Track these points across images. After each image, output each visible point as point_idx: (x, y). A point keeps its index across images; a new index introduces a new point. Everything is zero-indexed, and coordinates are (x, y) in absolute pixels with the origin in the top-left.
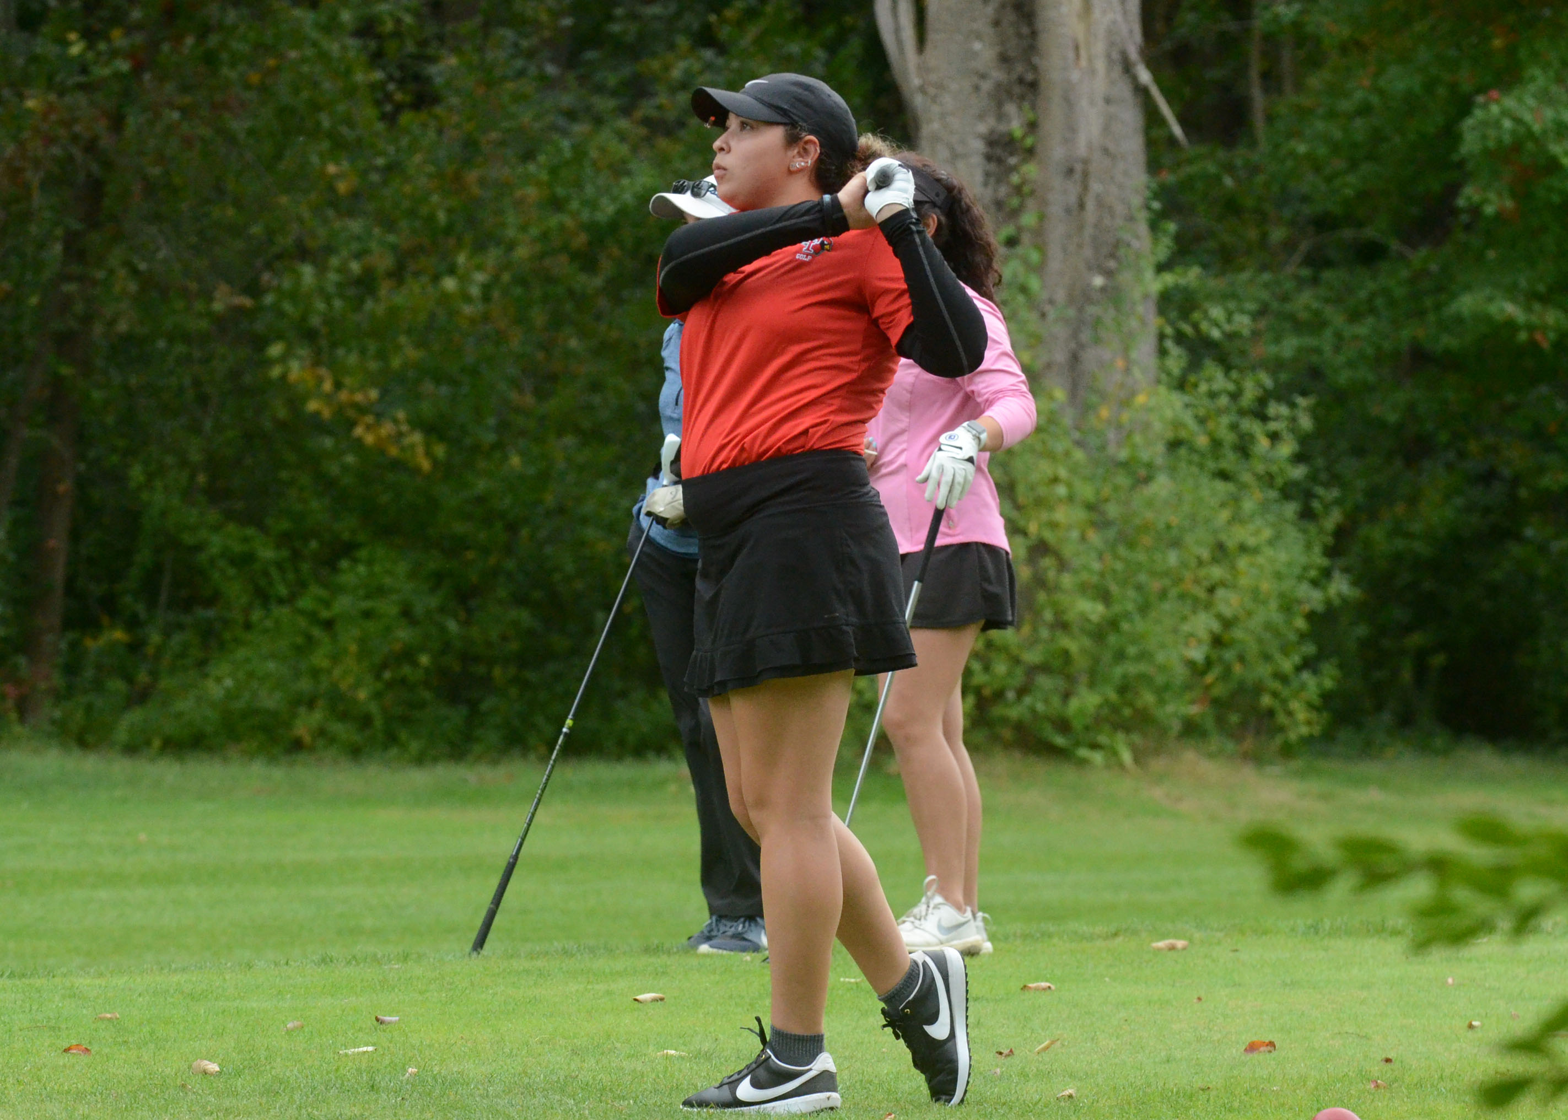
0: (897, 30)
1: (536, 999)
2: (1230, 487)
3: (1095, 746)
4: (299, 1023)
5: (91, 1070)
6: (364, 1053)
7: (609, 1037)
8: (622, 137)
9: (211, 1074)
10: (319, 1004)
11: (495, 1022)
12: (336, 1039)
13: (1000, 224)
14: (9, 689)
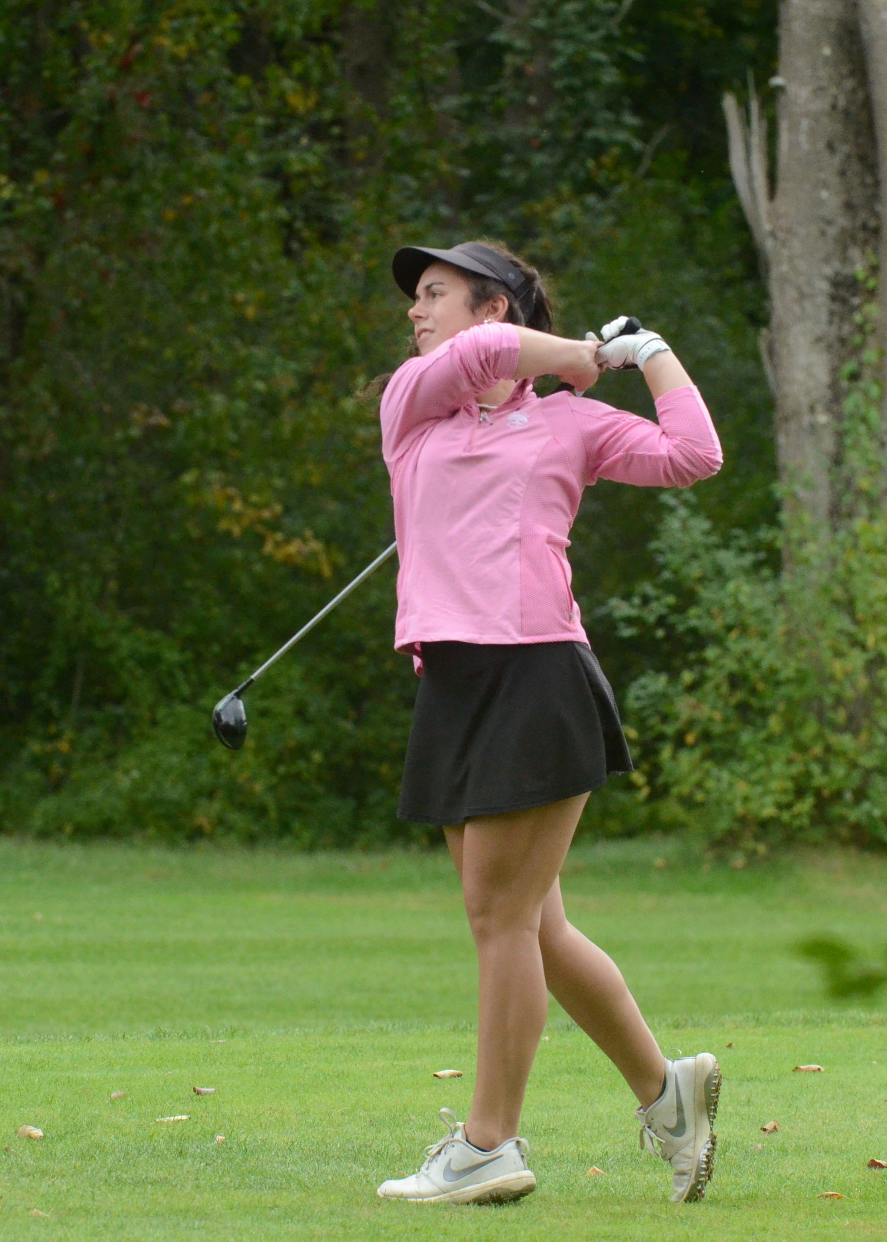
0: (750, 179)
1: (343, 1074)
4: (122, 1092)
6: (178, 1121)
7: (405, 1110)
9: (35, 1139)
10: (145, 1075)
11: (303, 1094)
12: (154, 1108)
13: (843, 360)
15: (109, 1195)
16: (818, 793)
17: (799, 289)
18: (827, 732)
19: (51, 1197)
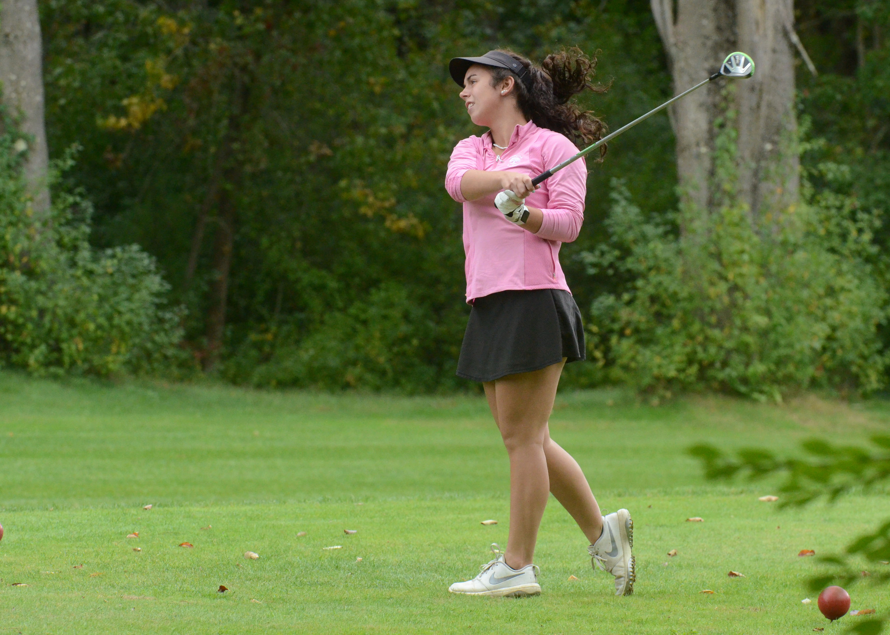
0: (663, 13)
1: (430, 522)
2: (836, 257)
3: (762, 392)
4: (304, 533)
5: (191, 556)
6: (336, 549)
7: (465, 543)
9: (254, 559)
10: (317, 523)
11: (407, 534)
12: (322, 542)
13: (715, 116)
14: (197, 354)
15: (296, 591)
16: (700, 363)
17: (690, 75)
18: (706, 328)
19: (263, 592)
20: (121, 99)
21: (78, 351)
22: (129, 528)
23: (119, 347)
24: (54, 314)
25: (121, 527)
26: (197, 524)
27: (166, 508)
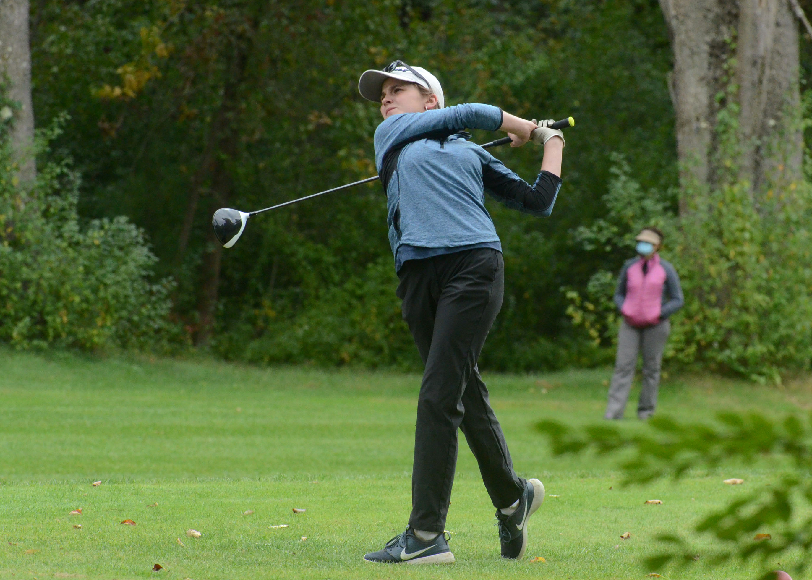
1: (383, 502)
3: (761, 374)
4: (251, 511)
5: (132, 533)
6: (281, 528)
8: (530, 38)
9: (196, 537)
10: (266, 501)
11: (356, 513)
12: (269, 520)
13: (716, 91)
14: (188, 328)
15: (233, 571)
16: (698, 343)
17: (691, 49)
18: (705, 307)
19: (198, 571)
20: (116, 67)
21: (62, 323)
22: (74, 505)
23: (104, 319)
24: (38, 285)
25: (65, 504)
26: (144, 501)
27: (116, 485)
